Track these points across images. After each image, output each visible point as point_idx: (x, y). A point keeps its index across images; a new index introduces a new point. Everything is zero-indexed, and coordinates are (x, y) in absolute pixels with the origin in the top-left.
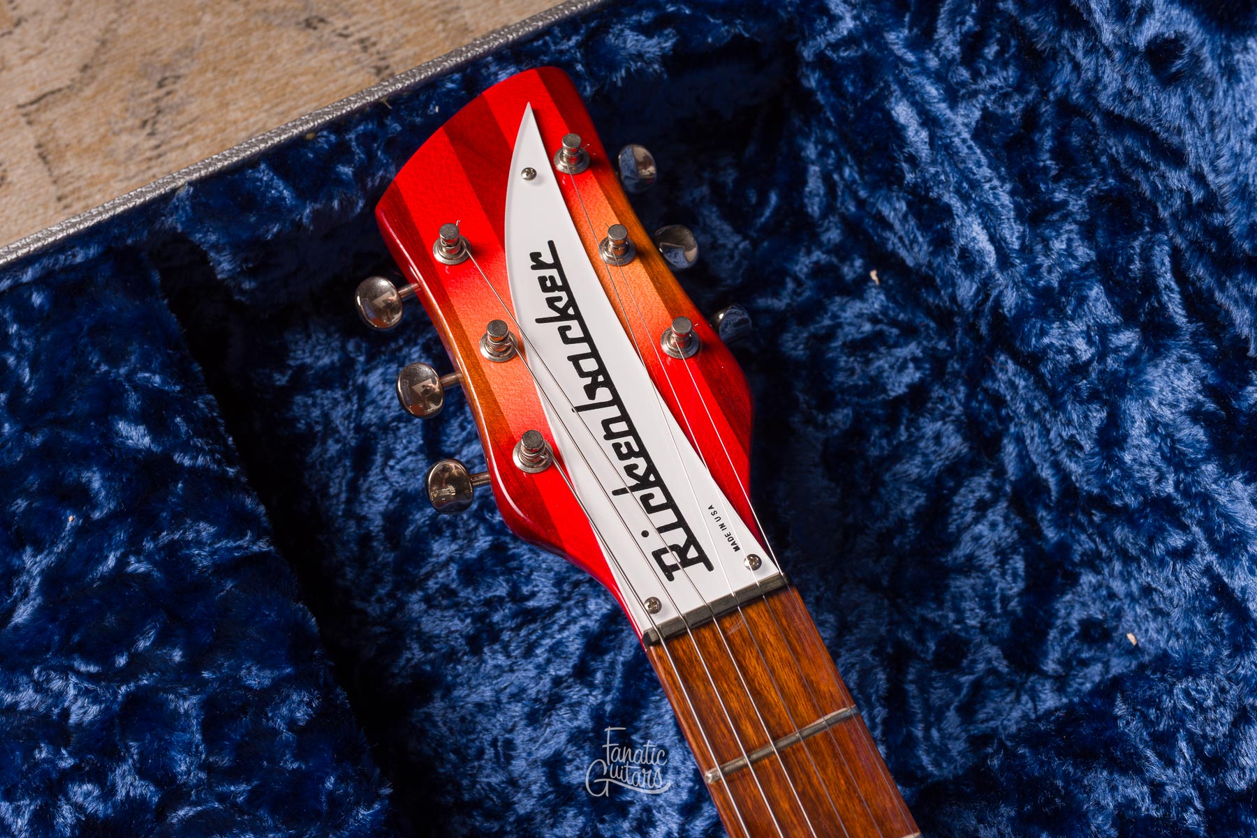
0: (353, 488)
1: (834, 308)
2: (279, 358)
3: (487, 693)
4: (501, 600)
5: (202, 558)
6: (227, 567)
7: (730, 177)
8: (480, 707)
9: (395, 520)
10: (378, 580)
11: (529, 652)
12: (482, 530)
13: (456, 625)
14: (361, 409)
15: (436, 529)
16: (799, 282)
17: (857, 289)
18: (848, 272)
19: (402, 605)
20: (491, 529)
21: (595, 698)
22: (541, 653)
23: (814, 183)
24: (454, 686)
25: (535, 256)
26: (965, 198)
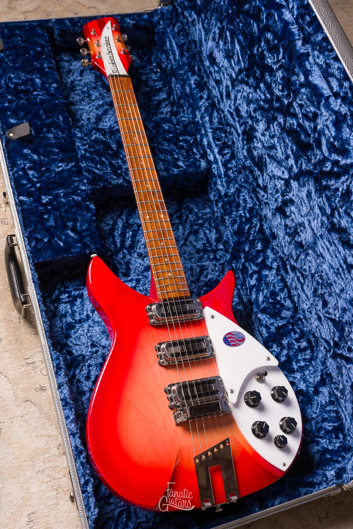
0: (67, 76)
1: (152, 75)
2: (59, 56)
3: (81, 107)
4: (87, 97)
5: (45, 65)
6: (49, 68)
7: (140, 53)
8: (79, 109)
9: (72, 82)
10: (67, 88)
11: (89, 104)
12: (86, 87)
13: (78, 97)
14: (71, 66)
15: (79, 85)
16: (147, 69)
17: (156, 73)
18: (155, 70)
19: (70, 93)
20: (88, 88)
21: (98, 112)
22: (90, 105)
23: (154, 56)
24: (76, 105)
25: (106, 38)
26: (172, 53)
